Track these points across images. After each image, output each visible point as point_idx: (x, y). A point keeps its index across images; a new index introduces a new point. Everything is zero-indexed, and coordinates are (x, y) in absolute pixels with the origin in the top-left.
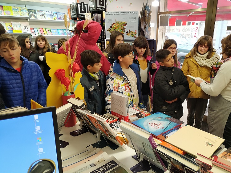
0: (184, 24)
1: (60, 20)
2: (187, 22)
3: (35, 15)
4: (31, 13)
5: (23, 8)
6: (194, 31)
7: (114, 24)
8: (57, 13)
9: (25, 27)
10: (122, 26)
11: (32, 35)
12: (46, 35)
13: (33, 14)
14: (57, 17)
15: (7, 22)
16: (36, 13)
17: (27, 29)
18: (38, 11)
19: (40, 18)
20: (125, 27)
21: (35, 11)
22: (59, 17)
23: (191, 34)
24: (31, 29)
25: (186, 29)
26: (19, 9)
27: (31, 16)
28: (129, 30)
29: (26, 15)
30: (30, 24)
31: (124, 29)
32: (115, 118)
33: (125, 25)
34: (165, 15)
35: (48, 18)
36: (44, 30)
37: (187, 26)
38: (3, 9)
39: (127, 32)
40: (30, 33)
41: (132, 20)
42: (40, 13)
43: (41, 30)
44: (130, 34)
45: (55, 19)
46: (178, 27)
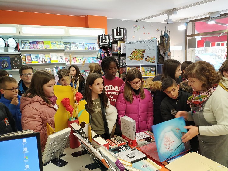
0: (213, 45)
1: (91, 50)
2: (216, 43)
3: (69, 47)
4: (66, 45)
5: (60, 42)
6: (224, 52)
7: (133, 51)
8: (88, 44)
9: (61, 57)
10: (140, 53)
11: (67, 64)
12: (78, 63)
13: (68, 46)
14: (88, 47)
15: (47, 54)
16: (70, 46)
17: (62, 59)
18: (72, 43)
19: (73, 49)
20: (143, 54)
21: (69, 44)
22: (90, 47)
23: (221, 55)
24: (66, 59)
25: (216, 50)
26: (56, 43)
27: (66, 48)
28: (148, 57)
29: (62, 47)
30: (65, 55)
31: (143, 56)
32: (123, 142)
33: (144, 52)
34: (193, 37)
35: (80, 49)
36: (77, 59)
37: (216, 47)
38: (43, 43)
39: (146, 59)
40: (65, 62)
41: (151, 48)
42: (74, 45)
43: (74, 59)
44: (149, 60)
45: (86, 49)
46: (207, 48)
